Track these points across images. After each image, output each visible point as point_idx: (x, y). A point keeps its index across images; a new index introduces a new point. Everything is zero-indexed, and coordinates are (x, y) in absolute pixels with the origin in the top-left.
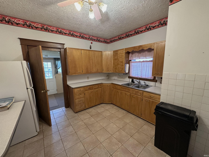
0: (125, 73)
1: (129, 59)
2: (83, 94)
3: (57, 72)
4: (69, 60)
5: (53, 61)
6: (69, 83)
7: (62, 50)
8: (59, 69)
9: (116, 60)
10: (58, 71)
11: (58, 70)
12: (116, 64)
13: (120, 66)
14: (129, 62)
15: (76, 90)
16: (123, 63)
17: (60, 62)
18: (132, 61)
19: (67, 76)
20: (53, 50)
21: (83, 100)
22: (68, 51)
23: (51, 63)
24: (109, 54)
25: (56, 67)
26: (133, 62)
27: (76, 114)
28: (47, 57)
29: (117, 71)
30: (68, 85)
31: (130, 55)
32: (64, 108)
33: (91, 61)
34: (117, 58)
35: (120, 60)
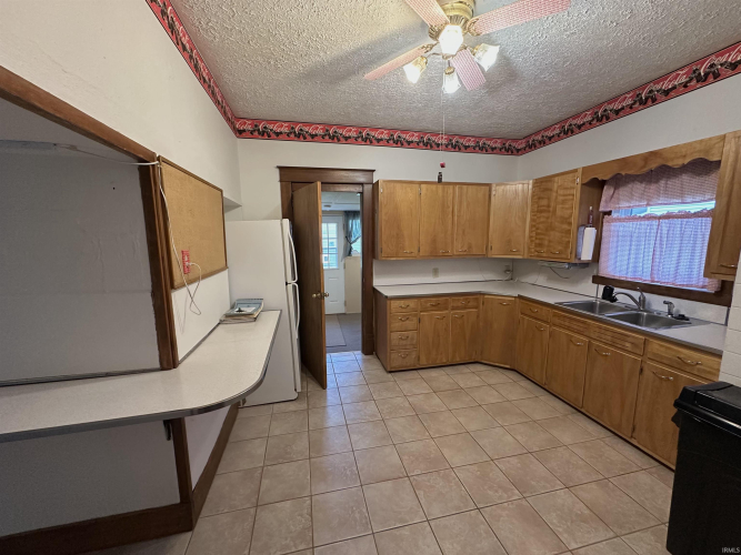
0: (577, 261)
1: (601, 209)
2: (415, 320)
3: (348, 252)
4: (383, 216)
5: (341, 219)
6: (379, 282)
7: (368, 188)
8: (355, 241)
9: (541, 212)
10: (351, 248)
11: (353, 245)
12: (541, 226)
13: (558, 234)
14: (597, 220)
15: (394, 305)
16: (570, 224)
17: (359, 221)
18: (614, 215)
19: (375, 262)
20: (344, 188)
21: (412, 339)
22: (381, 190)
23: (338, 227)
24: (516, 192)
25: (348, 236)
26: (619, 220)
27: (390, 375)
28: (328, 209)
29: (544, 255)
30: (374, 289)
31: (607, 191)
32: (359, 354)
33: (450, 216)
34: (549, 206)
35: (559, 213)
